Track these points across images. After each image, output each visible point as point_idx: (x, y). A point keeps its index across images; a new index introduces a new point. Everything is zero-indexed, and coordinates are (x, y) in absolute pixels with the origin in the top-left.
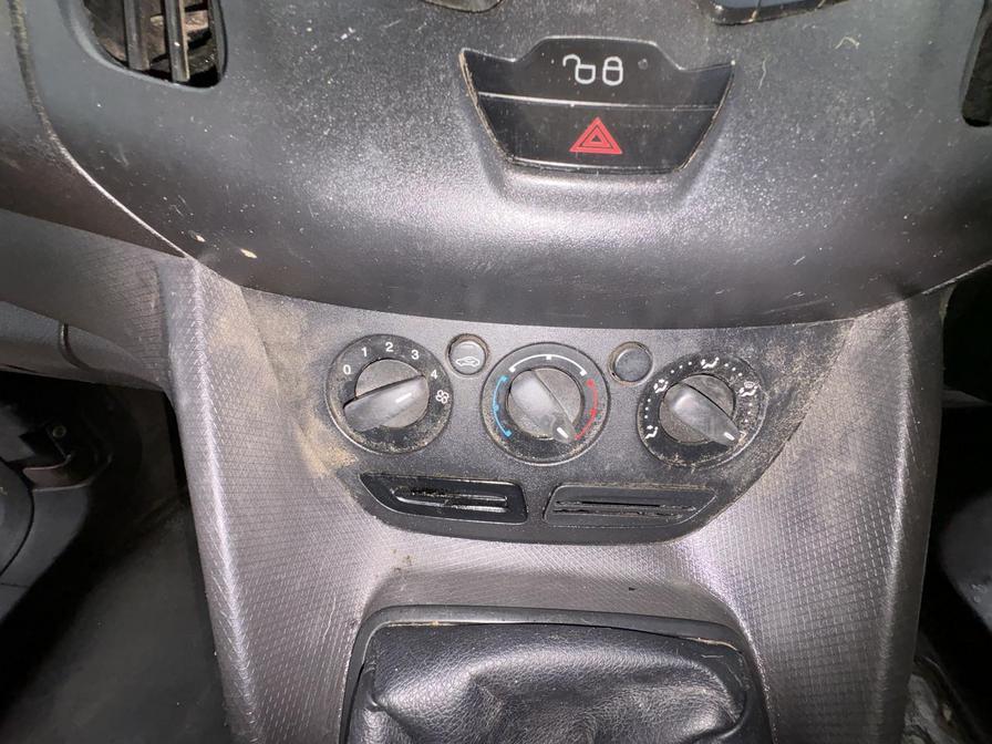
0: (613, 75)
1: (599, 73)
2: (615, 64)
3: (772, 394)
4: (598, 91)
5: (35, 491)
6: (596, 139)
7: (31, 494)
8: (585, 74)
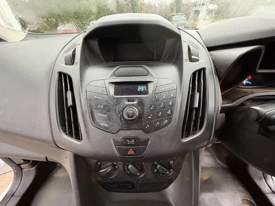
0: (133, 142)
1: (131, 142)
2: (133, 141)
3: (175, 163)
4: (131, 145)
5: (23, 170)
6: (131, 152)
7: (22, 171)
8: (129, 142)
